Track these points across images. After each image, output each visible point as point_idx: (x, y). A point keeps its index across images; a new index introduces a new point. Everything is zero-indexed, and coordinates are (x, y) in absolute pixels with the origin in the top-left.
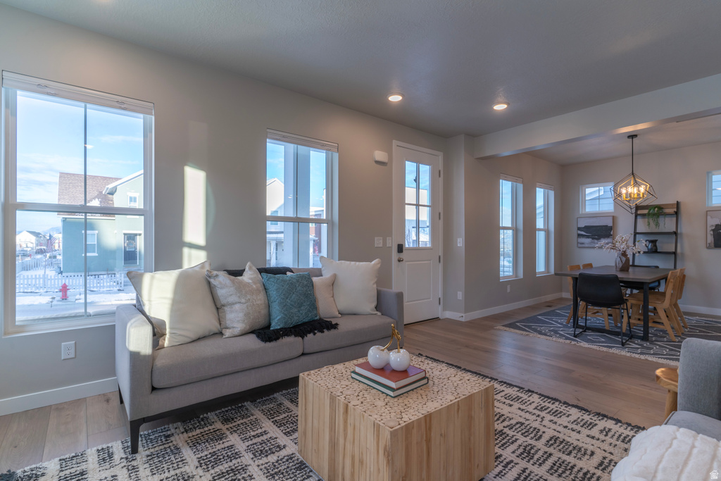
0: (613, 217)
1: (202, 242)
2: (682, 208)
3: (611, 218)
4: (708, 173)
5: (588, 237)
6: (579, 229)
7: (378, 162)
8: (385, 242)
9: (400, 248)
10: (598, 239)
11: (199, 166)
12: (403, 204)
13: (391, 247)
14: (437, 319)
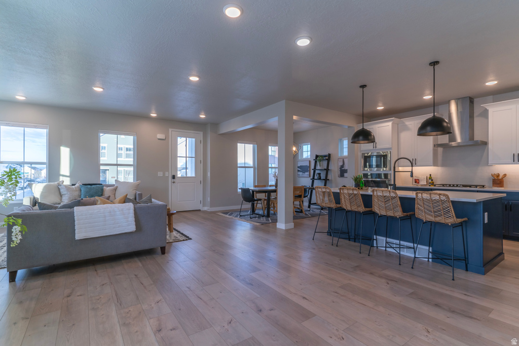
0: (310, 161)
1: (68, 174)
2: (331, 156)
3: (308, 162)
4: (341, 139)
5: (301, 171)
6: (298, 167)
7: (159, 139)
8: (164, 174)
9: (174, 177)
10: (304, 173)
11: (66, 146)
12: (175, 157)
13: (168, 176)
14: (200, 210)
